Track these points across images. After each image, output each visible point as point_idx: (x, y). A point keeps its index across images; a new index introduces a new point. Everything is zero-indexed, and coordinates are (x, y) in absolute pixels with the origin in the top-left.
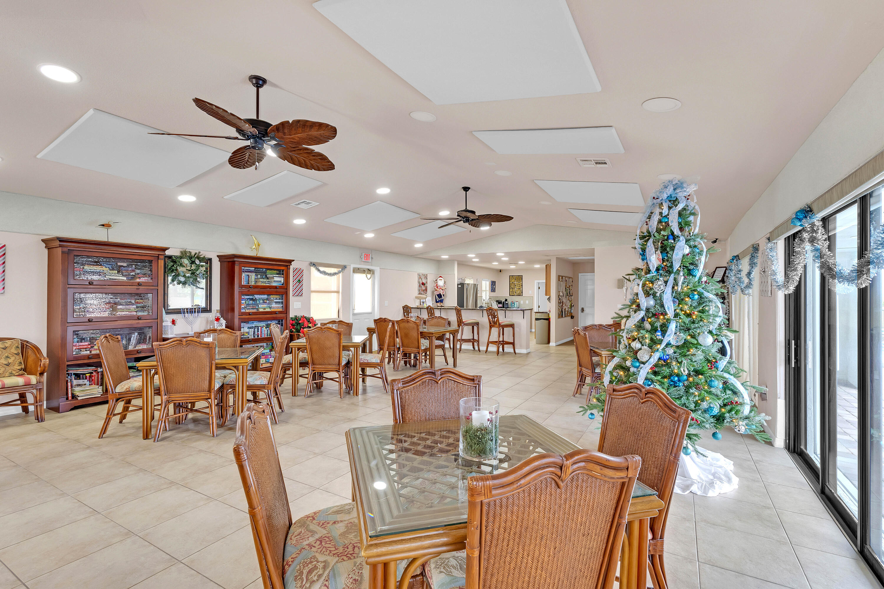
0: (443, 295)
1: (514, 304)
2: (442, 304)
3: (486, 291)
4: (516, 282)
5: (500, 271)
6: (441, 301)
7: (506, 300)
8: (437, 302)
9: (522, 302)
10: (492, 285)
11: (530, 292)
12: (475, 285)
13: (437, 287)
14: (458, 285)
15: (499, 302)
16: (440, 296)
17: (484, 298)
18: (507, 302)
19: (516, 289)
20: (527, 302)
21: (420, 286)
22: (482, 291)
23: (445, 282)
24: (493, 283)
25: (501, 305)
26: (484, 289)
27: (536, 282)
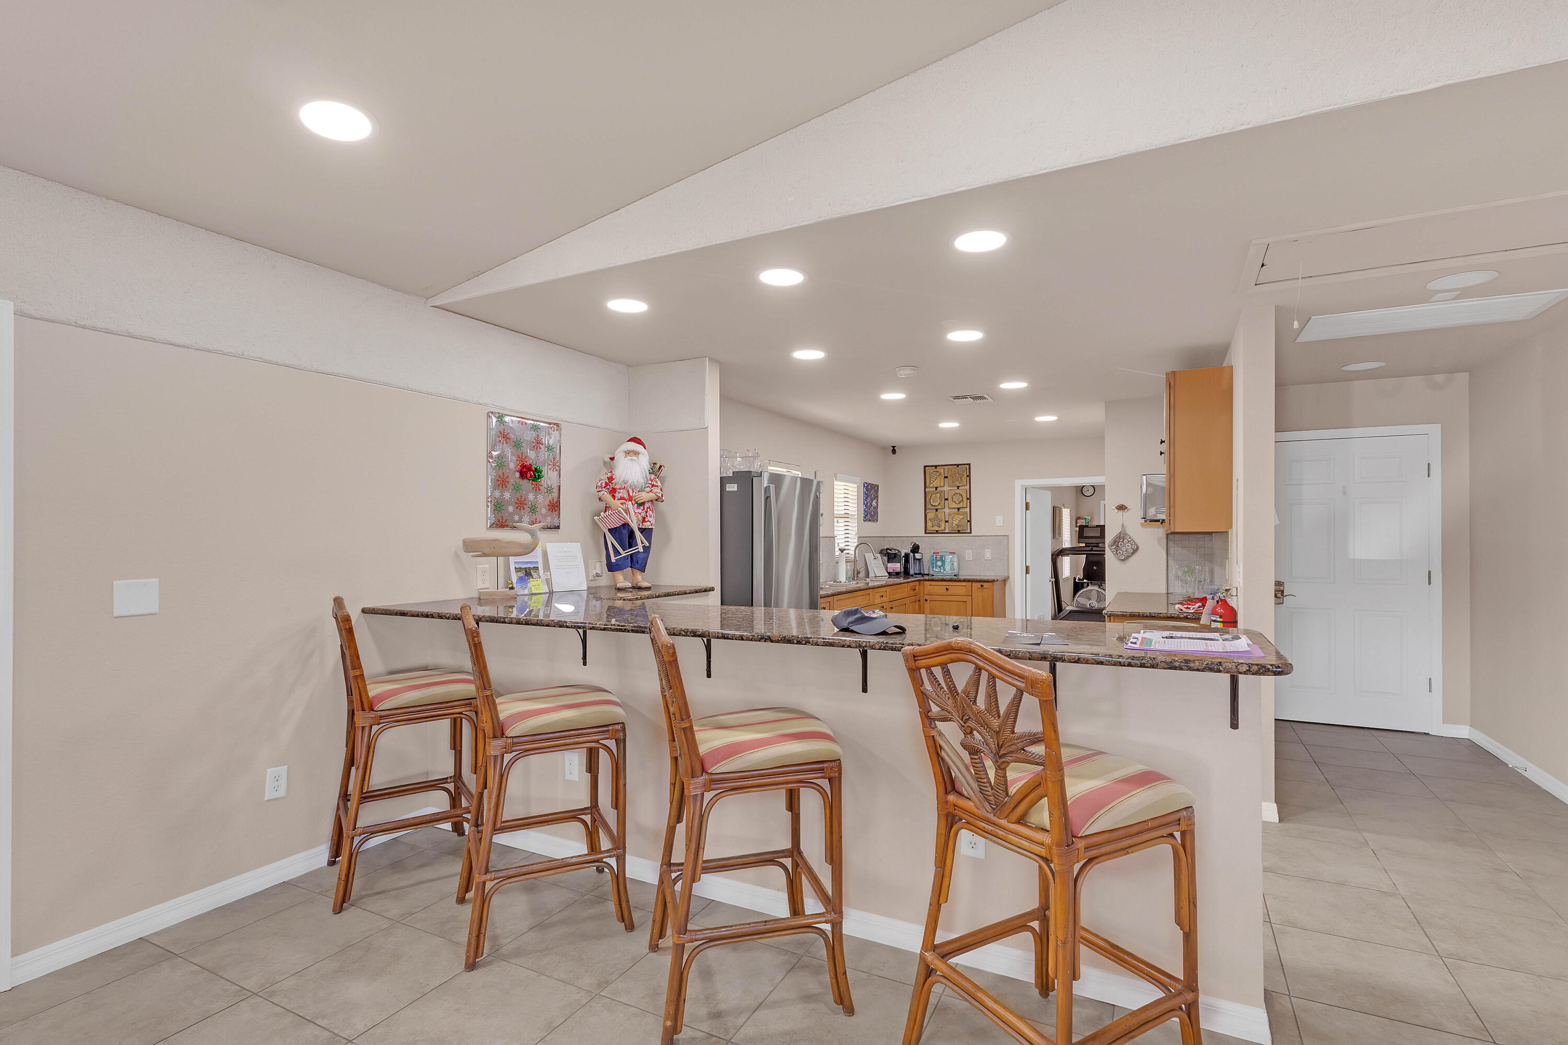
0: (647, 532)
1: (943, 562)
2: (639, 576)
3: (846, 516)
4: (946, 488)
5: (894, 451)
6: (638, 563)
7: (915, 549)
8: (612, 567)
9: (969, 555)
10: (867, 496)
11: (999, 520)
12: (806, 483)
13: (613, 492)
14: (723, 481)
15: (891, 556)
16: (625, 535)
17: (840, 542)
18: (918, 556)
19: (947, 510)
20: (988, 554)
21: (501, 482)
22: (833, 516)
23: (656, 469)
24: (870, 492)
25: (897, 566)
26: (839, 509)
27: (1019, 484)
